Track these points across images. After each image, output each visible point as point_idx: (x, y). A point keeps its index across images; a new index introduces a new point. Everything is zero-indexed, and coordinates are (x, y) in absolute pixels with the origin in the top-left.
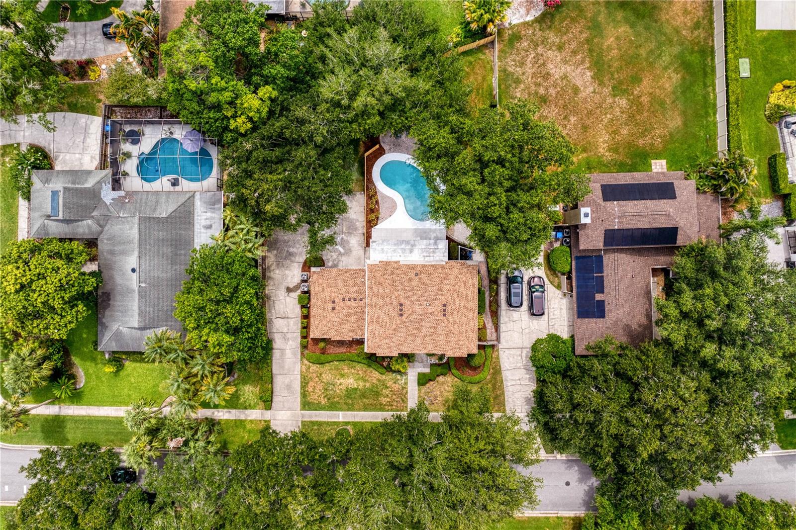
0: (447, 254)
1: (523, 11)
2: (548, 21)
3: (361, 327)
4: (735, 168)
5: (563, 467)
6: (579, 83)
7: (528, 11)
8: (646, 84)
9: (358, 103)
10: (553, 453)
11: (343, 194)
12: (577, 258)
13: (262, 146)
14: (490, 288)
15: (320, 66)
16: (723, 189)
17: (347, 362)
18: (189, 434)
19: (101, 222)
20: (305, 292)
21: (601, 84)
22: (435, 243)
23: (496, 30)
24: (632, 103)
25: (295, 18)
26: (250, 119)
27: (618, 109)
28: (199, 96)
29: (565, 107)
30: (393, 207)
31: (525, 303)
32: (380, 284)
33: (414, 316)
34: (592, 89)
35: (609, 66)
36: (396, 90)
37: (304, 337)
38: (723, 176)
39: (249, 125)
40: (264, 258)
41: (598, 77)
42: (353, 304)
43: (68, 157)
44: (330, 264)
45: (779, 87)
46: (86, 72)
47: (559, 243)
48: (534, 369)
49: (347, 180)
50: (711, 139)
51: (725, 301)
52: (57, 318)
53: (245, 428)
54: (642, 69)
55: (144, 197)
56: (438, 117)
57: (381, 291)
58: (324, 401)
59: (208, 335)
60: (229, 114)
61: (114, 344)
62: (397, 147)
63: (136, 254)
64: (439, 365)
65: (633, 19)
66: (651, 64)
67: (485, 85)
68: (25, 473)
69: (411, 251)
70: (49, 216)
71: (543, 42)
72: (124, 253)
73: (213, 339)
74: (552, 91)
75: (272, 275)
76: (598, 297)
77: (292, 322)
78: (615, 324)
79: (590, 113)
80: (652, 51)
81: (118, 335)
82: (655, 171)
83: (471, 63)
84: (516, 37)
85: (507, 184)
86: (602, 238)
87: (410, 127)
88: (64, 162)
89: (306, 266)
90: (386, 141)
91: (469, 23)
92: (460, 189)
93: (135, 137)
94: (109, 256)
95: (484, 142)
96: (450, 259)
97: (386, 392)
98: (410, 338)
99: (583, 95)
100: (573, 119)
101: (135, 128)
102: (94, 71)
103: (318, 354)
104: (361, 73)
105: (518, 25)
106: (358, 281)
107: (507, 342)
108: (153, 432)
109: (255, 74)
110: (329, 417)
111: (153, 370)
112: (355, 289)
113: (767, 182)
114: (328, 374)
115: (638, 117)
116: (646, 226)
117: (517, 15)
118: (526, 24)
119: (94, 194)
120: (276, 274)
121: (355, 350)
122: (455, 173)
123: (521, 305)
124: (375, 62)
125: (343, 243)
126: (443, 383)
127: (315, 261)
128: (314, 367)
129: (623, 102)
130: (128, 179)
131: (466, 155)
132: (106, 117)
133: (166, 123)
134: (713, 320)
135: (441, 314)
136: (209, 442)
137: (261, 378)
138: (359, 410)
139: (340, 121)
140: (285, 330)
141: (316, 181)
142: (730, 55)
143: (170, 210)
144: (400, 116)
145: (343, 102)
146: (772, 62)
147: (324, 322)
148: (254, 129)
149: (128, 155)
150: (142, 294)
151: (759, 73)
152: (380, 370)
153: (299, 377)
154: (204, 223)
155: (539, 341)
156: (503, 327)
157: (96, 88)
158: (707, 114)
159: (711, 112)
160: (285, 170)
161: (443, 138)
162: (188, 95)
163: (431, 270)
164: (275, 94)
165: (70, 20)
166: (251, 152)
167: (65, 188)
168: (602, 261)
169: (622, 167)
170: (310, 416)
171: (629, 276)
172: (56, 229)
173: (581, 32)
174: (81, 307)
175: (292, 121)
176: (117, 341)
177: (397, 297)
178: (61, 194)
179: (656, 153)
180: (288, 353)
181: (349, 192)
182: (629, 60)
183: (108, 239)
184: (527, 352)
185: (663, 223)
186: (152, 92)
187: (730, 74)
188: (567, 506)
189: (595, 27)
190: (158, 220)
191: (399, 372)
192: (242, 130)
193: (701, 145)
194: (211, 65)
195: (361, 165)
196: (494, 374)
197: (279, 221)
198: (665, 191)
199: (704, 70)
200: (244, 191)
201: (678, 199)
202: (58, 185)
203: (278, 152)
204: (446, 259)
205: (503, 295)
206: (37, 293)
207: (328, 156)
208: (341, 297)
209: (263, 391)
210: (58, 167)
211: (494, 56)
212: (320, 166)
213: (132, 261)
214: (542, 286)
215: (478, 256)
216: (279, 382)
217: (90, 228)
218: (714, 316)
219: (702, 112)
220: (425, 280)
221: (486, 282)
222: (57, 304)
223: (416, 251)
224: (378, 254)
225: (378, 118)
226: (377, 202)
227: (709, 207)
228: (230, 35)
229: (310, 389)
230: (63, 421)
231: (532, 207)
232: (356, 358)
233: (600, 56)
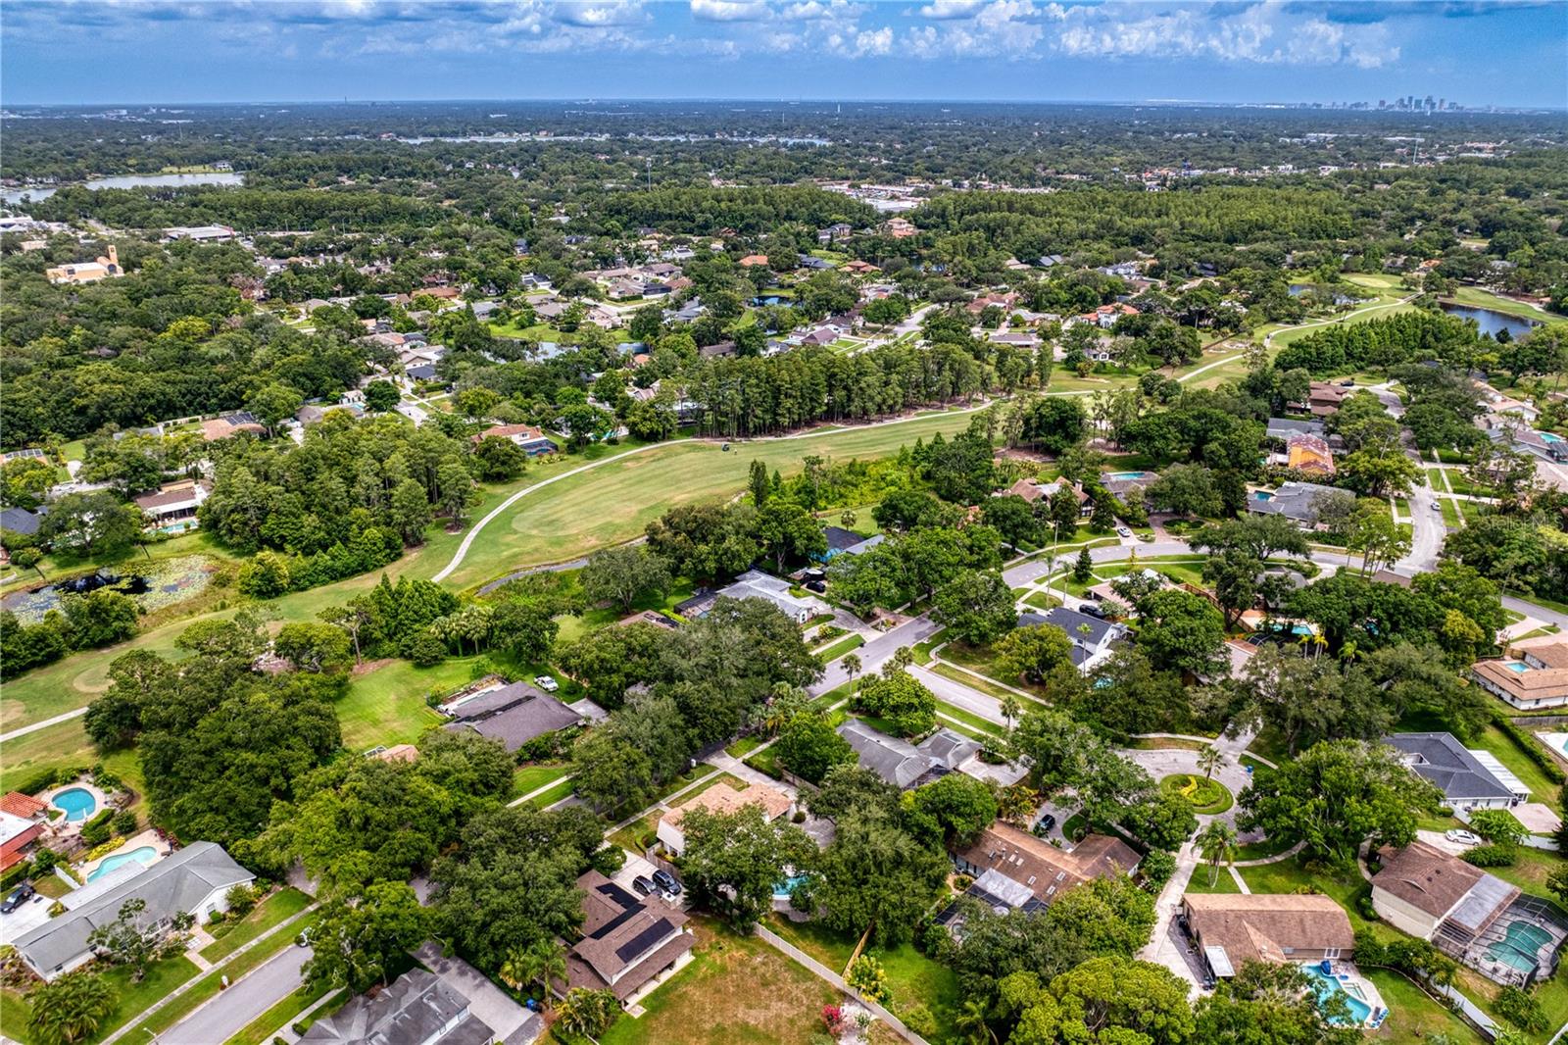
21: (736, 1024)
24: (701, 1030)
27: (706, 1019)
29: (746, 992)
34: (739, 1015)
35: (743, 1038)
41: (743, 1025)
71: (807, 1014)
74: (765, 993)
79: (724, 1001)
99: (742, 1007)
115: (686, 1026)
129: (707, 1026)
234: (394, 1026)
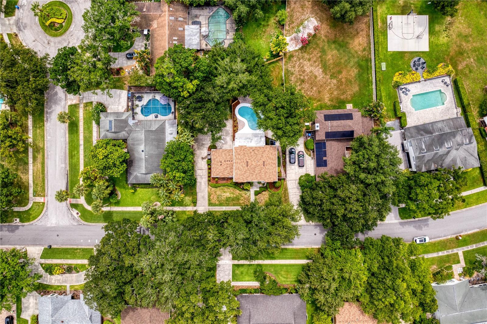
0: (265, 143)
1: (294, 45)
2: (304, 49)
3: (232, 172)
4: (376, 108)
5: (313, 228)
6: (317, 74)
7: (296, 46)
8: (344, 74)
9: (230, 87)
10: (309, 222)
11: (224, 120)
12: (316, 144)
13: (193, 102)
14: (283, 156)
15: (215, 71)
16: (372, 115)
17: (226, 187)
18: (165, 214)
19: (129, 133)
20: (209, 159)
21: (326, 74)
22: (260, 139)
23: (283, 54)
24: (338, 81)
25: (203, 50)
26: (189, 92)
27: (332, 84)
28: (169, 84)
29: (311, 84)
30: (244, 125)
31: (297, 162)
32: (239, 154)
33: (252, 166)
34: (322, 76)
35: (329, 67)
36: (244, 82)
37: (209, 177)
38: (372, 111)
39: (188, 94)
40: (193, 146)
41: (324, 72)
42: (229, 163)
43: (113, 107)
44: (219, 148)
45: (397, 74)
46: (120, 73)
47: (310, 138)
48: (300, 187)
49: (226, 115)
50: (370, 95)
51: (367, 156)
52: (117, 169)
53: (186, 214)
54: (342, 68)
55: (146, 122)
56: (260, 90)
57: (240, 157)
58: (217, 203)
59: (175, 174)
60: (181, 90)
61: (134, 180)
62: (245, 101)
63: (144, 144)
64: (263, 187)
65: (338, 48)
66: (346, 66)
67: (279, 76)
68: (103, 230)
69: (251, 142)
70: (108, 130)
71: (302, 58)
72: (138, 144)
73: (178, 175)
74: (306, 78)
75: (196, 152)
76: (324, 158)
77: (204, 171)
78: (331, 169)
79: (321, 86)
80: (346, 60)
81: (136, 177)
82: (348, 108)
83: (274, 67)
84: (292, 56)
85: (285, 115)
86: (324, 135)
87: (249, 94)
88: (111, 109)
89: (210, 149)
90: (240, 99)
91: (272, 52)
92: (268, 117)
93: (140, 98)
94: (132, 146)
95: (276, 100)
96: (266, 144)
97: (242, 198)
98: (251, 175)
99: (318, 79)
100: (315, 89)
101: (140, 95)
102: (123, 72)
103: (215, 183)
104: (231, 75)
105: (292, 51)
106: (230, 154)
107: (290, 178)
108: (152, 214)
109: (191, 75)
110: (219, 209)
111: (149, 191)
112: (229, 157)
113: (393, 112)
114: (219, 191)
115: (341, 87)
116: (342, 130)
117: (292, 47)
118: (296, 51)
119: (126, 121)
120: (198, 152)
121: (229, 182)
122: (266, 112)
123: (295, 162)
124: (236, 71)
125: (224, 140)
126: (265, 194)
127: (213, 147)
128: (213, 189)
129: (335, 81)
130: (137, 115)
131: (270, 105)
132: (129, 91)
133: (153, 93)
134: (364, 164)
135: (262, 165)
136: (173, 218)
137: (192, 193)
138: (231, 206)
139: (223, 93)
140: (201, 175)
141: (214, 115)
142: (377, 62)
143: (156, 127)
144: (245, 90)
145: (224, 86)
146: (395, 64)
147: (217, 170)
148: (190, 96)
149: (137, 106)
150: (146, 160)
151: (390, 69)
152: (240, 189)
153: (207, 193)
154: (169, 132)
155: (302, 176)
156: (288, 172)
157: (123, 79)
158: (369, 85)
159: (370, 84)
160: (203, 112)
161: (262, 99)
162: (164, 83)
163: (259, 149)
164: (198, 83)
165: (112, 52)
166: (189, 105)
167: (115, 119)
168: (325, 144)
169: (334, 107)
170: (212, 209)
171: (336, 150)
172: (110, 135)
173: (317, 53)
174: (125, 165)
175: (205, 93)
176: (136, 179)
177: (246, 159)
178: (113, 122)
179: (348, 101)
180: (203, 184)
181: (227, 119)
182: (337, 64)
183: (131, 139)
184: (297, 182)
185: (348, 129)
186: (149, 82)
187: (376, 69)
188: (315, 244)
189: (323, 51)
190: (152, 131)
191: (247, 190)
192: (186, 96)
193: (367, 98)
194: (175, 73)
195: (231, 109)
196: (285, 190)
197: (201, 131)
198: (349, 116)
199: (367, 67)
200: (187, 119)
201: (354, 120)
202: (112, 118)
203: (199, 105)
204: (265, 144)
205: (288, 159)
206: (110, 159)
207: (218, 106)
208: (224, 160)
209: (193, 198)
210: (109, 111)
211: (282, 64)
212: (216, 109)
213: (142, 147)
214: (303, 155)
215: (278, 144)
216: (199, 195)
217: (124, 135)
218: (364, 163)
219: (367, 85)
220: (257, 152)
221: (281, 154)
222: (118, 163)
223: (253, 141)
224: (238, 143)
225: (237, 92)
226: (237, 123)
227: (368, 122)
228: (183, 62)
229: (212, 198)
230: (112, 213)
231: (294, 124)
232: (230, 185)
233: (325, 63)
234: (441, 147)
